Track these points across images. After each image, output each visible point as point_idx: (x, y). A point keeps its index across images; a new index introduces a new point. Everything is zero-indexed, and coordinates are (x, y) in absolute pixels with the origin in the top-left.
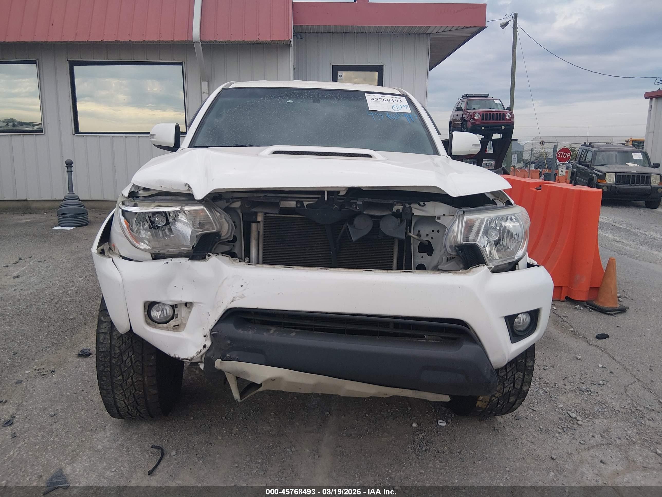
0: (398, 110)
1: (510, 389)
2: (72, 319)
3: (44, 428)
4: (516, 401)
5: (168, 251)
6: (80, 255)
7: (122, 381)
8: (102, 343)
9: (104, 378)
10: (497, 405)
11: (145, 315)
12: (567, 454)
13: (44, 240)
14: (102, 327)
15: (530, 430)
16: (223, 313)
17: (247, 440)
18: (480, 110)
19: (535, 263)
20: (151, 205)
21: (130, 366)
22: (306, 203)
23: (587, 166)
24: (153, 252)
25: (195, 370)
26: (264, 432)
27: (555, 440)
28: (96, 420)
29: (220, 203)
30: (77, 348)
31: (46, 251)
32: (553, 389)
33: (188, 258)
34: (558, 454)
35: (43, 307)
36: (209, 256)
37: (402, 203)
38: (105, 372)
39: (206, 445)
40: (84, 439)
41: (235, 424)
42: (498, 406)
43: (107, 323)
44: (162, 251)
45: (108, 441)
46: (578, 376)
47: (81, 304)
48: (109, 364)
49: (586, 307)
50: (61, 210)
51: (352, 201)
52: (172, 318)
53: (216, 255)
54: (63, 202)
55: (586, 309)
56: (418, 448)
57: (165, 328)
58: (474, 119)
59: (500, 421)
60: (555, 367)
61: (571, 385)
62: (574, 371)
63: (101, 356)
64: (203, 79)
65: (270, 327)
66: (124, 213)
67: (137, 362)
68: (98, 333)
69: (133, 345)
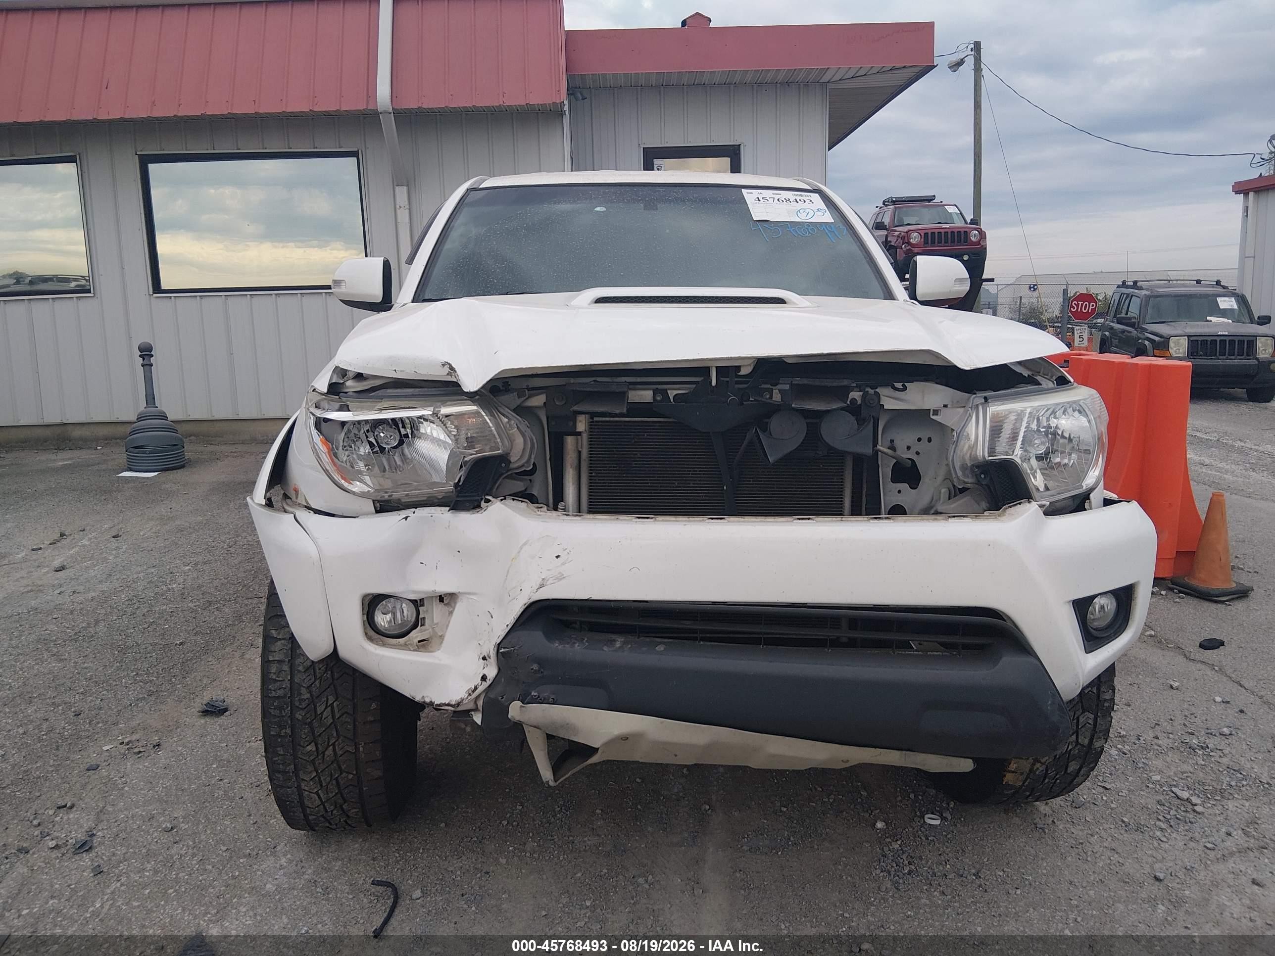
0: (808, 217)
1: (1070, 747)
2: (181, 644)
3: (155, 855)
4: (1080, 769)
5: (407, 495)
6: (178, 522)
7: (315, 753)
8: (276, 681)
9: (279, 749)
10: (1044, 780)
11: (364, 621)
12: (1184, 870)
13: (103, 498)
14: (273, 649)
15: (1106, 826)
16: (522, 610)
17: (556, 864)
18: (920, 227)
19: (1115, 497)
20: (375, 406)
21: (331, 724)
22: (672, 394)
23: (1132, 325)
24: (379, 498)
25: (463, 726)
26: (587, 848)
27: (1156, 844)
28: (255, 836)
29: (505, 398)
30: (197, 700)
31: (111, 518)
32: (1136, 747)
33: (448, 508)
34: (1167, 869)
35: (119, 623)
36: (488, 501)
37: (860, 388)
38: (281, 736)
39: (478, 876)
40: (237, 873)
41: (528, 833)
42: (1047, 781)
43: (283, 641)
44: (396, 495)
45: (285, 875)
46: (1179, 720)
47: (193, 615)
48: (289, 722)
49: (1172, 589)
50: (137, 438)
51: (763, 386)
52: (415, 626)
53: (502, 500)
54: (135, 424)
55: (1171, 593)
56: (893, 869)
57: (401, 645)
58: (909, 243)
59: (1044, 812)
60: (1133, 705)
61: (1168, 738)
62: (1171, 710)
63: (273, 705)
64: (397, 182)
65: (613, 637)
66: (320, 423)
67: (344, 716)
68: (266, 663)
69: (335, 681)
